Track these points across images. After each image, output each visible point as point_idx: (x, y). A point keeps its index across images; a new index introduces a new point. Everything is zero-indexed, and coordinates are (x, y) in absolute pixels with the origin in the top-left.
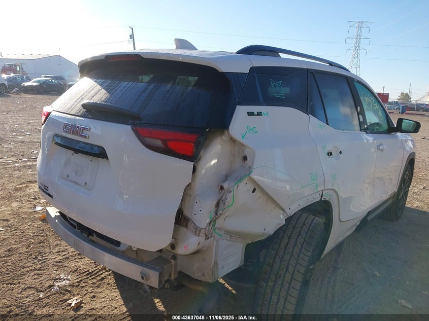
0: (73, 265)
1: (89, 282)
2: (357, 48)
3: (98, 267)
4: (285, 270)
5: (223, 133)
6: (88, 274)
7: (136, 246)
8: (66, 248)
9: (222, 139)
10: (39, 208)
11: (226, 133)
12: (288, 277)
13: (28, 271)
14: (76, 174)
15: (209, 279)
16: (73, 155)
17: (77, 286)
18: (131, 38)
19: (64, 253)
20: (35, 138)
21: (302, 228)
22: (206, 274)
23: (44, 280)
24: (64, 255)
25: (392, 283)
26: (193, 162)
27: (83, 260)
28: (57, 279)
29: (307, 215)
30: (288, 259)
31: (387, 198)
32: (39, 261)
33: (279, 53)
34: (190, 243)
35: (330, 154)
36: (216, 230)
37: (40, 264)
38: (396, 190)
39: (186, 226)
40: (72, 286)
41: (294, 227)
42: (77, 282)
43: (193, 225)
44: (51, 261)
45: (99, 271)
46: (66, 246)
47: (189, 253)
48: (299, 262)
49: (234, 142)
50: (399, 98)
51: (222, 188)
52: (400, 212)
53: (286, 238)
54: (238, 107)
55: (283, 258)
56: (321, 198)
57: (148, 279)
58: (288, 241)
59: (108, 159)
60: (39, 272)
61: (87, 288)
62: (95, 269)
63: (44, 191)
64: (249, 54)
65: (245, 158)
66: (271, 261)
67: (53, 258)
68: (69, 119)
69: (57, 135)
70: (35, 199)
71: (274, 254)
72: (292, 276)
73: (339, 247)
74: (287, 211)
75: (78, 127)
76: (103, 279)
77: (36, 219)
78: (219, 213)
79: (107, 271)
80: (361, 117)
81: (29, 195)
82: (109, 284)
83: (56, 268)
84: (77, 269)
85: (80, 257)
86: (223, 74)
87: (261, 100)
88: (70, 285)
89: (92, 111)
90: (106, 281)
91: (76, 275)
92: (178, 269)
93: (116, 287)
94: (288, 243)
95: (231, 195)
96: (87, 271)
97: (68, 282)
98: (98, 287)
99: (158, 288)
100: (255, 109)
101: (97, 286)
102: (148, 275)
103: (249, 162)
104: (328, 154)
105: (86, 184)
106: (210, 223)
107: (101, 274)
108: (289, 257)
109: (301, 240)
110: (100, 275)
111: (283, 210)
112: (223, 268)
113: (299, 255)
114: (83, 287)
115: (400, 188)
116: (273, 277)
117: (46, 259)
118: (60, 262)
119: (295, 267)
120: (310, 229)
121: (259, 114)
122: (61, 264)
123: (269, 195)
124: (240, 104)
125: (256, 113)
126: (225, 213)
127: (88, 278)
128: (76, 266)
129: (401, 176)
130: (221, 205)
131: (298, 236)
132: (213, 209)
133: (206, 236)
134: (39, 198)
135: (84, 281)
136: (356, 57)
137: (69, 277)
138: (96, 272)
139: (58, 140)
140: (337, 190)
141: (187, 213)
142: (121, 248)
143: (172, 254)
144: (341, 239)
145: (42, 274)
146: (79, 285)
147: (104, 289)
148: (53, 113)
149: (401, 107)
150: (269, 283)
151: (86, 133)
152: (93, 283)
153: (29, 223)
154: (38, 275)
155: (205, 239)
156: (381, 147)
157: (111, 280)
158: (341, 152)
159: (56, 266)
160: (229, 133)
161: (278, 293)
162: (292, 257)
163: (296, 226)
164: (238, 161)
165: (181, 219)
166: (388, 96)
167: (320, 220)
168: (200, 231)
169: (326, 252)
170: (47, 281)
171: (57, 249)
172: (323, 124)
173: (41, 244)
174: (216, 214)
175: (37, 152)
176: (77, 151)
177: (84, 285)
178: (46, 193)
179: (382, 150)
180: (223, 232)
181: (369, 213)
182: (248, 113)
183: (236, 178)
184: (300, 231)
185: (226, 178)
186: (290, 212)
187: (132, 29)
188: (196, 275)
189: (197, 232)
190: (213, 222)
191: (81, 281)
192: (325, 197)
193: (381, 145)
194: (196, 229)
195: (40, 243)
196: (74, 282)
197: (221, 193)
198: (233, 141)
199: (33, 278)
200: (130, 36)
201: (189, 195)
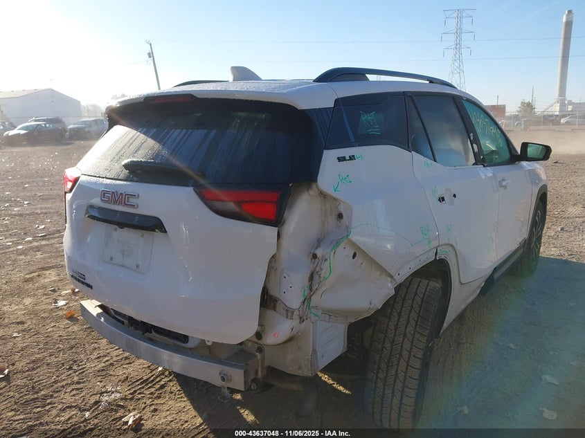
0: (120, 372)
1: (145, 392)
2: (458, 46)
3: (154, 372)
4: (398, 355)
5: (310, 187)
6: (142, 383)
7: (210, 339)
8: (108, 351)
9: (309, 195)
10: (61, 303)
11: (314, 186)
12: (403, 364)
13: (63, 387)
14: (123, 255)
15: (306, 372)
16: (116, 229)
17: (131, 399)
18: (150, 57)
19: (107, 359)
20: (37, 209)
21: (413, 299)
22: (303, 367)
23: (88, 396)
24: (107, 361)
25: (531, 355)
26: (277, 227)
27: (132, 365)
28: (104, 393)
29: (419, 279)
30: (400, 342)
31: (517, 247)
32: (75, 372)
33: (367, 75)
34: (281, 329)
35: (442, 199)
36: (313, 310)
37: (77, 375)
38: (526, 236)
39: (274, 308)
40: (125, 399)
41: (404, 299)
42: (131, 394)
43: (282, 305)
44: (90, 371)
45: (157, 377)
46: (107, 349)
47: (280, 342)
48: (414, 344)
49: (325, 198)
50: (519, 109)
51: (315, 256)
52: (534, 263)
53: (396, 314)
54: (325, 152)
55: (393, 341)
56: (436, 257)
57: (230, 380)
58: (399, 319)
59: (165, 232)
60: (78, 386)
61: (144, 401)
62: (150, 375)
63: (79, 281)
64: (331, 81)
65: (340, 216)
66: (380, 347)
67: (93, 366)
68: (107, 184)
69: (92, 207)
70: (54, 291)
71: (382, 337)
72: (408, 363)
73: (461, 317)
74: (396, 277)
75: (121, 194)
76: (163, 387)
77: (61, 317)
78: (314, 288)
79: (166, 376)
80: (475, 146)
81: (45, 287)
82: (172, 393)
83: (99, 379)
84: (127, 377)
85: (127, 361)
86: (303, 112)
87: (353, 140)
88: (122, 399)
89: (137, 171)
90: (168, 389)
91: (128, 384)
92: (266, 364)
93: (183, 395)
94: (398, 321)
95: (327, 263)
96: (140, 379)
97: (118, 395)
98: (159, 397)
99: (243, 390)
100: (346, 152)
101: (157, 397)
102: (231, 376)
103: (345, 220)
104: (440, 201)
105: (138, 266)
106: (304, 302)
107: (159, 381)
108: (401, 339)
109: (414, 315)
110: (157, 382)
111: (392, 277)
112: (323, 356)
113: (414, 335)
114: (139, 399)
115: (531, 233)
116: (384, 366)
117: (84, 368)
118: (103, 370)
119: (410, 352)
120: (425, 299)
121: (352, 158)
122: (104, 373)
123: (372, 259)
124: (328, 148)
125: (348, 158)
126: (321, 287)
127: (143, 388)
128: (124, 373)
129: (531, 216)
130: (316, 278)
131: (411, 311)
132: (306, 283)
133: (301, 318)
134: (59, 289)
135: (138, 392)
136: (458, 59)
137: (118, 388)
138: (152, 379)
139: (95, 214)
140: (454, 244)
141: (273, 292)
142: (190, 344)
143: (257, 346)
144: (463, 307)
145: (82, 388)
146: (133, 397)
147: (167, 399)
148: (83, 178)
149: (523, 122)
150: (379, 375)
151: (133, 201)
152: (152, 394)
153: (53, 324)
154: (77, 389)
155: (300, 322)
156: (504, 183)
157: (174, 386)
158: (455, 196)
159: (99, 376)
160: (317, 187)
161: (392, 386)
162: (406, 339)
163: (406, 298)
164: (332, 219)
165: (268, 301)
166: (505, 108)
167: (436, 285)
168: (293, 313)
169: (445, 325)
170: (91, 396)
171: (95, 355)
172: (430, 162)
173: (74, 350)
174: (311, 289)
175: (43, 227)
176: (122, 225)
177: (140, 396)
178: (83, 283)
179: (505, 187)
180: (321, 311)
181: (495, 270)
182: (338, 158)
183: (332, 242)
184: (412, 303)
185: (319, 243)
186: (400, 279)
187: (150, 44)
188: (291, 368)
189: (289, 315)
190: (307, 300)
191: (135, 391)
192: (441, 256)
193: (504, 180)
194: (287, 311)
195: (72, 348)
196: (127, 393)
197: (314, 263)
198: (323, 195)
199: (71, 394)
200: (149, 54)
201: (275, 268)
